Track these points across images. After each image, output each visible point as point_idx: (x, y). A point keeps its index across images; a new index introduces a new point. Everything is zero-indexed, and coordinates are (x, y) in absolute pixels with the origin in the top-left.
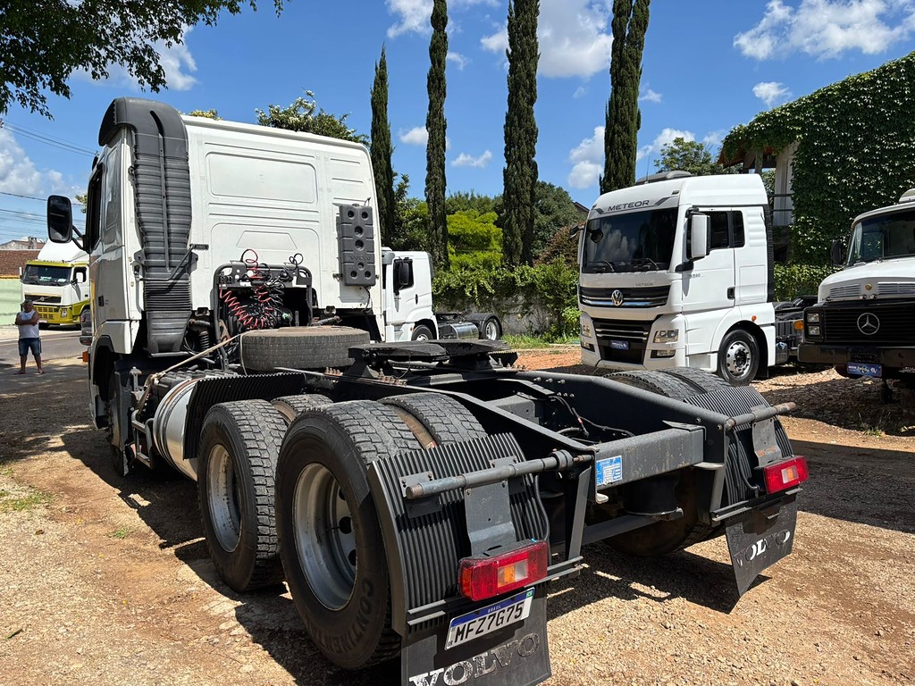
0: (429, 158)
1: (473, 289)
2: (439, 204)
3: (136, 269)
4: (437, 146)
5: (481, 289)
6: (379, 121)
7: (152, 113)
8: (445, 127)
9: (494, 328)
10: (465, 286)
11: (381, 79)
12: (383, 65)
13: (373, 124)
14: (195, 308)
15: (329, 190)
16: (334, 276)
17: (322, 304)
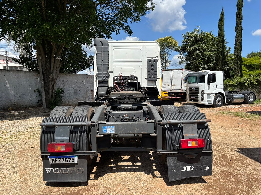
0: (236, 41)
1: (249, 83)
2: (239, 55)
3: (97, 78)
4: (239, 36)
5: (252, 83)
6: (220, 31)
7: (101, 41)
8: (242, 30)
9: (252, 96)
10: (246, 82)
11: (222, 18)
12: (222, 13)
13: (219, 32)
14: (109, 87)
15: (145, 55)
16: (146, 79)
17: (142, 86)
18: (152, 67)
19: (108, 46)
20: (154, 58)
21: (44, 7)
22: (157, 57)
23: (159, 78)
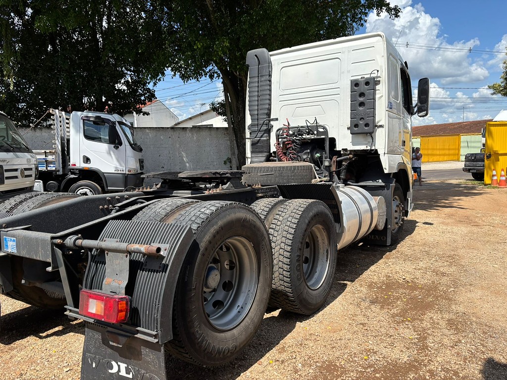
7: (256, 56)
14: (272, 152)
15: (349, 72)
16: (348, 129)
17: (339, 147)
18: (361, 99)
19: (270, 62)
20: (369, 76)
21: (211, 8)
22: (378, 71)
23: (381, 126)
